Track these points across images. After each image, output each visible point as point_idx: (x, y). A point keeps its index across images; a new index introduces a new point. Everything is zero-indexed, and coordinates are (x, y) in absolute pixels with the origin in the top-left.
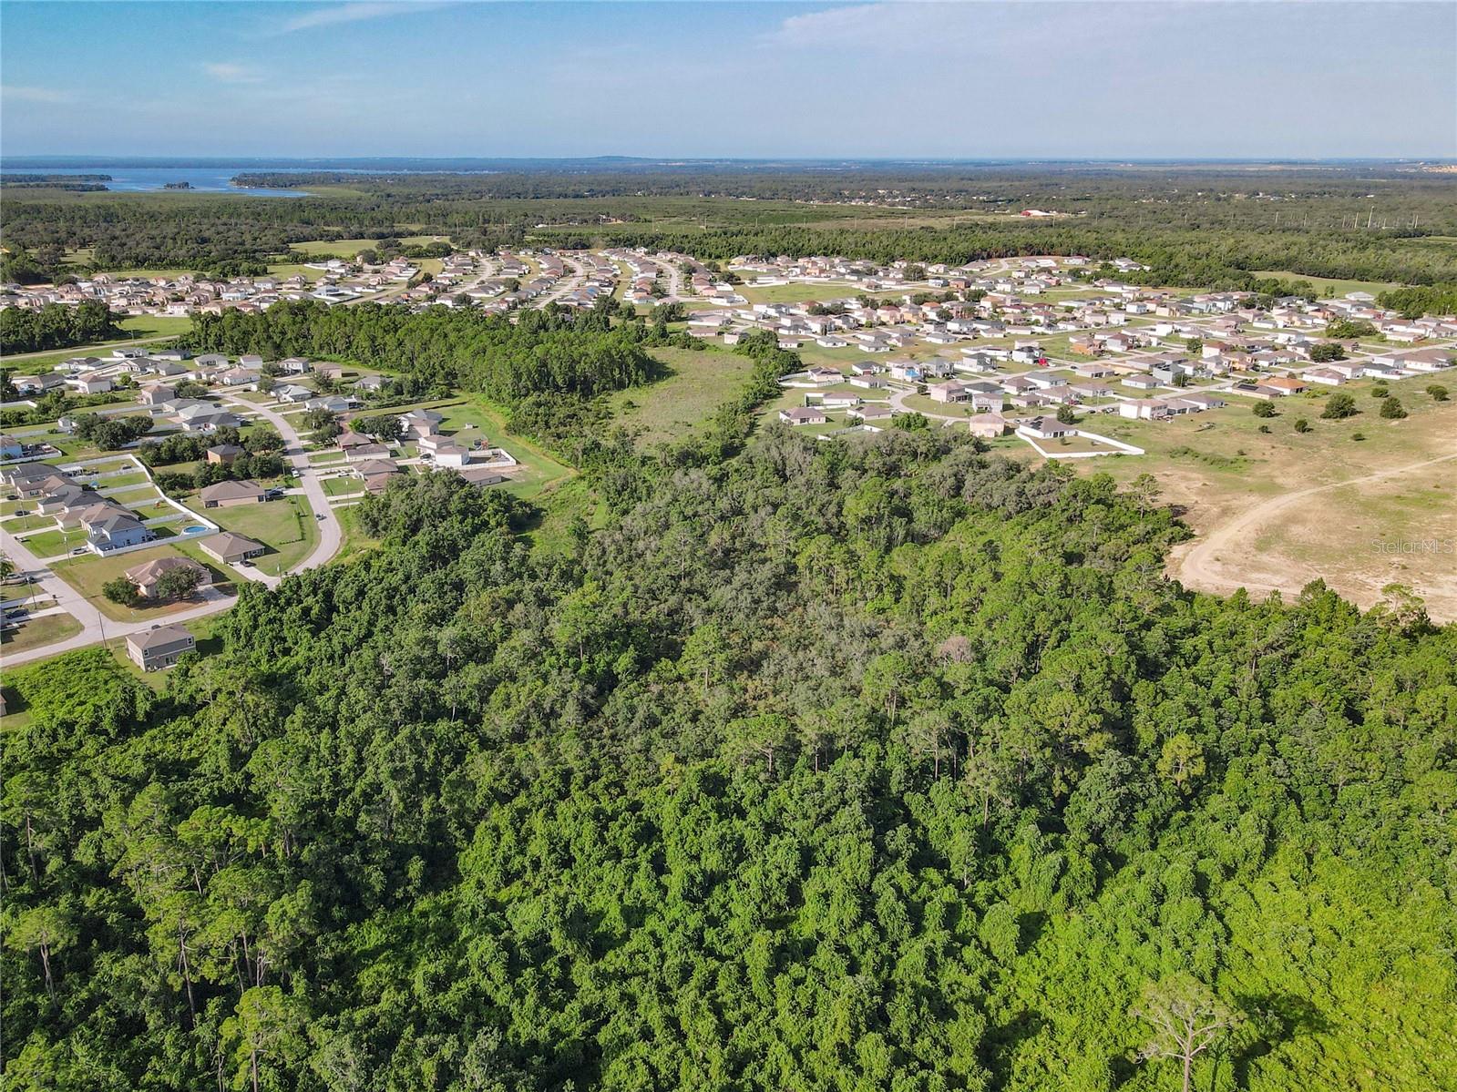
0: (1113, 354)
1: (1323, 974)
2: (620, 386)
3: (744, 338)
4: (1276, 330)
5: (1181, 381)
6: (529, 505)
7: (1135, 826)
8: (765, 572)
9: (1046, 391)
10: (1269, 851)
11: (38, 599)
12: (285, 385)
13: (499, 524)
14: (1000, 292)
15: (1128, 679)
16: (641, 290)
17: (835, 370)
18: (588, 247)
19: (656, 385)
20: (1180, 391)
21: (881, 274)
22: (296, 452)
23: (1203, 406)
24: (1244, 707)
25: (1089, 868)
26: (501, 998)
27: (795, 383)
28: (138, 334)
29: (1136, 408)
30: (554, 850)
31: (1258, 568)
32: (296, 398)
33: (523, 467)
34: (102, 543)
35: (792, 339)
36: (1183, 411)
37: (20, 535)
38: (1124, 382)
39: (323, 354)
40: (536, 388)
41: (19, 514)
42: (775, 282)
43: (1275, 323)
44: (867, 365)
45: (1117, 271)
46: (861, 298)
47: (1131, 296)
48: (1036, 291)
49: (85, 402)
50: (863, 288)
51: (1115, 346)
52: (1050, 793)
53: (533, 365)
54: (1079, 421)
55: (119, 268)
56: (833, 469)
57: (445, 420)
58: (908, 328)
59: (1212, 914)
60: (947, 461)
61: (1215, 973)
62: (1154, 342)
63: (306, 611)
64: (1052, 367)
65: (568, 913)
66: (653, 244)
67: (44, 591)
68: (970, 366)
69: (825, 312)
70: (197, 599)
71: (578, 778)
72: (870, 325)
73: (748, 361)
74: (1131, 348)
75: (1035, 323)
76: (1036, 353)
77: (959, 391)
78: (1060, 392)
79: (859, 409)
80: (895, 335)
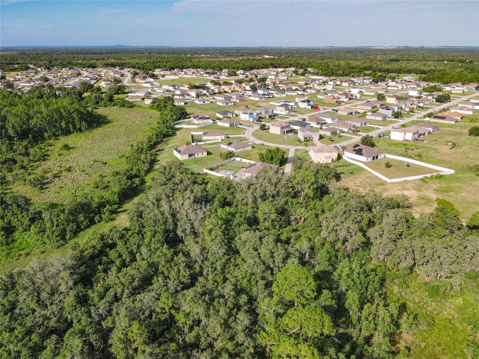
3: (155, 101)
5: (399, 115)
14: (271, 79)
16: (108, 80)
17: (207, 116)
18: (95, 67)
19: (95, 131)
21: (218, 74)
23: (431, 130)
27: (184, 125)
29: (403, 134)
35: (181, 100)
36: (424, 134)
42: (173, 77)
44: (225, 113)
45: (310, 72)
46: (212, 82)
47: (325, 79)
48: (285, 78)
50: (212, 78)
51: (344, 99)
58: (239, 93)
64: (322, 110)
66: (123, 66)
68: (281, 111)
69: (197, 87)
72: (220, 93)
73: (156, 113)
74: (350, 99)
75: (297, 90)
76: (312, 103)
77: (287, 127)
78: (345, 125)
79: (230, 144)
80: (233, 97)
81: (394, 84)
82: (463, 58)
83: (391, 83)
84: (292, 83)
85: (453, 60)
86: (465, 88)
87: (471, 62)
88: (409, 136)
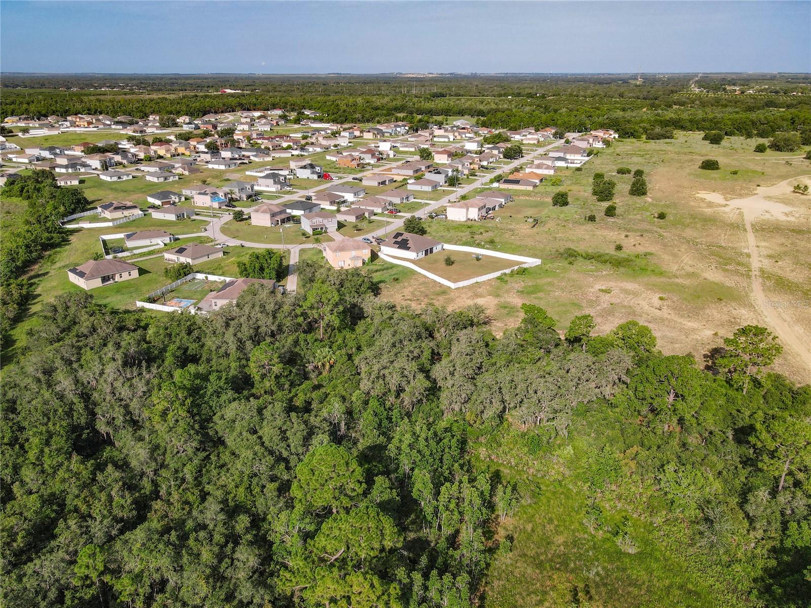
3: (13, 180)
5: (451, 181)
14: (242, 130)
17: (129, 204)
21: (141, 124)
23: (503, 202)
29: (465, 210)
35: (69, 176)
36: (494, 208)
42: (46, 133)
44: (164, 195)
45: (309, 116)
46: (130, 139)
47: (335, 128)
48: (267, 129)
50: (130, 133)
58: (186, 159)
64: (338, 180)
68: (267, 186)
69: (100, 151)
72: (149, 159)
74: (379, 160)
75: (289, 147)
76: (318, 169)
77: (281, 212)
78: (376, 202)
79: (181, 251)
80: (177, 165)
81: (441, 132)
82: (533, 91)
83: (438, 132)
84: (281, 137)
85: (519, 95)
86: (539, 136)
87: (543, 96)
88: (474, 213)
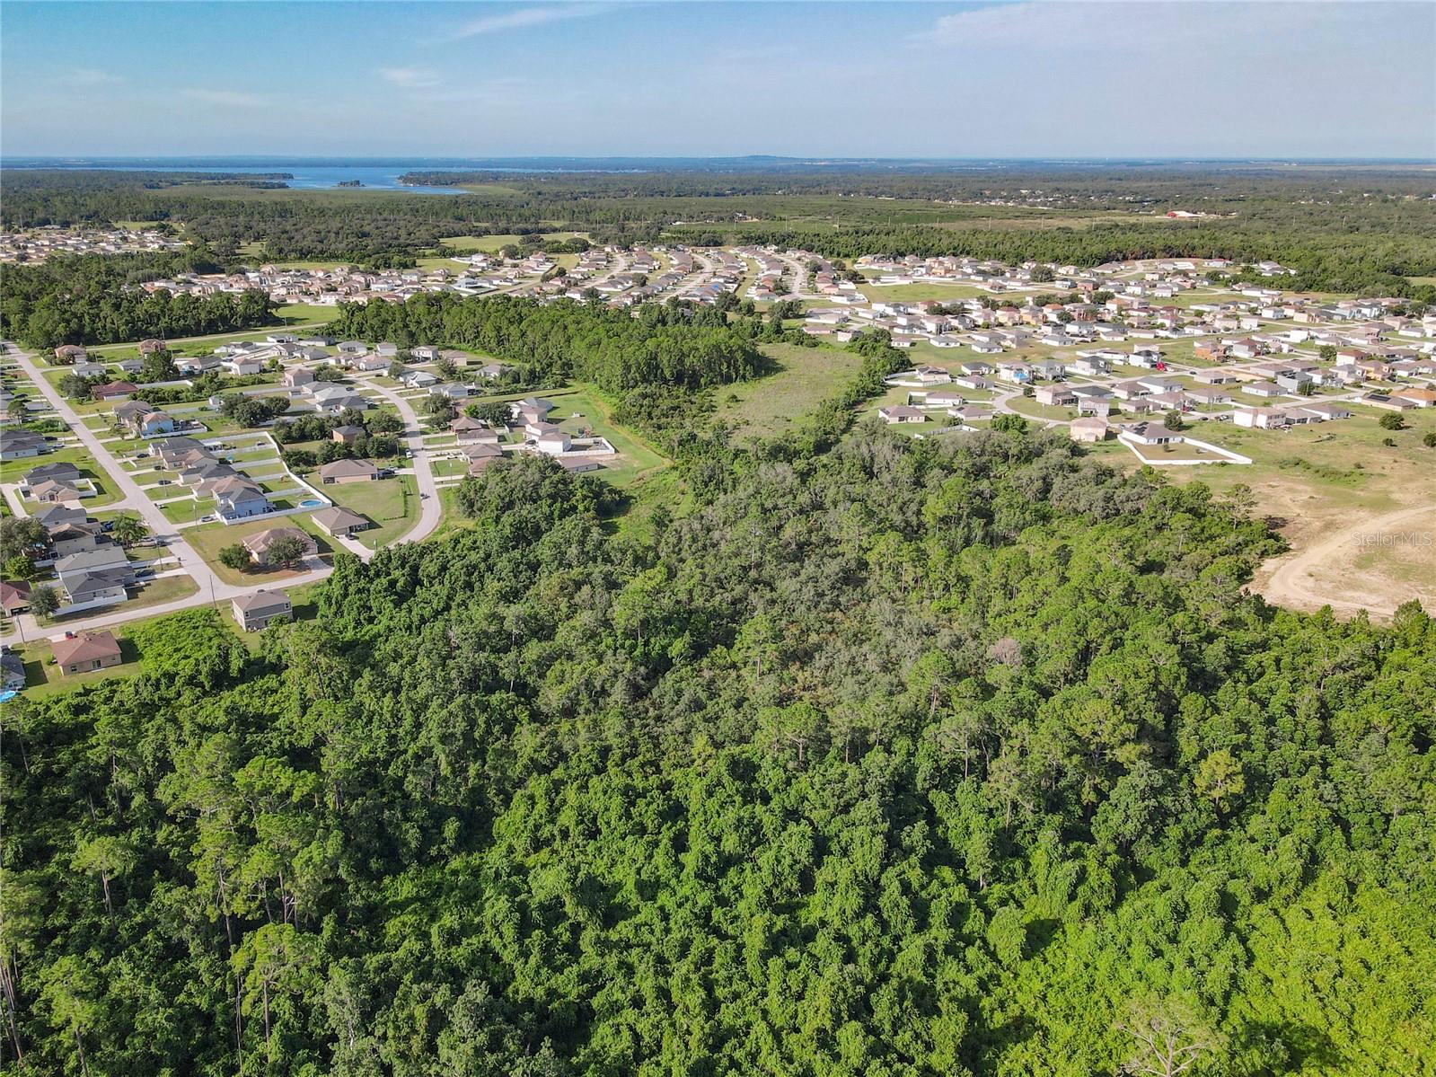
0: (1238, 359)
1: (1346, 1008)
2: (728, 380)
3: (857, 336)
4: (1424, 338)
5: (1307, 389)
6: (619, 493)
7: (1165, 840)
8: (833, 567)
9: (1158, 397)
10: (1308, 876)
11: (164, 561)
12: (413, 371)
13: (587, 510)
14: (1129, 295)
15: (1177, 691)
16: (764, 287)
17: (943, 370)
18: (721, 245)
19: (763, 381)
20: (1305, 400)
21: (1008, 275)
22: (413, 434)
23: (1326, 416)
24: (1300, 727)
25: (1107, 878)
26: (507, 956)
27: (901, 381)
28: (291, 321)
29: (1250, 416)
30: (582, 822)
31: (1353, 586)
32: (422, 384)
33: (621, 456)
34: (228, 513)
35: (904, 338)
36: (1304, 421)
37: (159, 503)
38: (1245, 389)
39: (454, 343)
40: (645, 380)
41: (161, 483)
42: (898, 281)
43: (1423, 332)
44: (976, 366)
45: (1259, 275)
46: (981, 298)
47: (1269, 301)
48: (1167, 294)
49: (234, 383)
50: (987, 288)
51: (1242, 352)
52: (1079, 801)
53: (641, 356)
54: (1188, 428)
55: (284, 260)
56: (920, 468)
57: (554, 408)
58: (1026, 329)
59: (1233, 935)
60: (1038, 463)
61: (1227, 997)
62: (1285, 348)
63: (393, 583)
64: (1170, 372)
65: (578, 882)
66: (784, 242)
67: (171, 554)
68: (1082, 369)
69: (942, 312)
70: (303, 567)
71: (616, 755)
72: (986, 326)
73: (858, 359)
74: (1258, 354)
77: (1069, 394)
78: (1172, 398)
79: (962, 410)
80: (1011, 336)
